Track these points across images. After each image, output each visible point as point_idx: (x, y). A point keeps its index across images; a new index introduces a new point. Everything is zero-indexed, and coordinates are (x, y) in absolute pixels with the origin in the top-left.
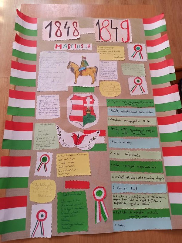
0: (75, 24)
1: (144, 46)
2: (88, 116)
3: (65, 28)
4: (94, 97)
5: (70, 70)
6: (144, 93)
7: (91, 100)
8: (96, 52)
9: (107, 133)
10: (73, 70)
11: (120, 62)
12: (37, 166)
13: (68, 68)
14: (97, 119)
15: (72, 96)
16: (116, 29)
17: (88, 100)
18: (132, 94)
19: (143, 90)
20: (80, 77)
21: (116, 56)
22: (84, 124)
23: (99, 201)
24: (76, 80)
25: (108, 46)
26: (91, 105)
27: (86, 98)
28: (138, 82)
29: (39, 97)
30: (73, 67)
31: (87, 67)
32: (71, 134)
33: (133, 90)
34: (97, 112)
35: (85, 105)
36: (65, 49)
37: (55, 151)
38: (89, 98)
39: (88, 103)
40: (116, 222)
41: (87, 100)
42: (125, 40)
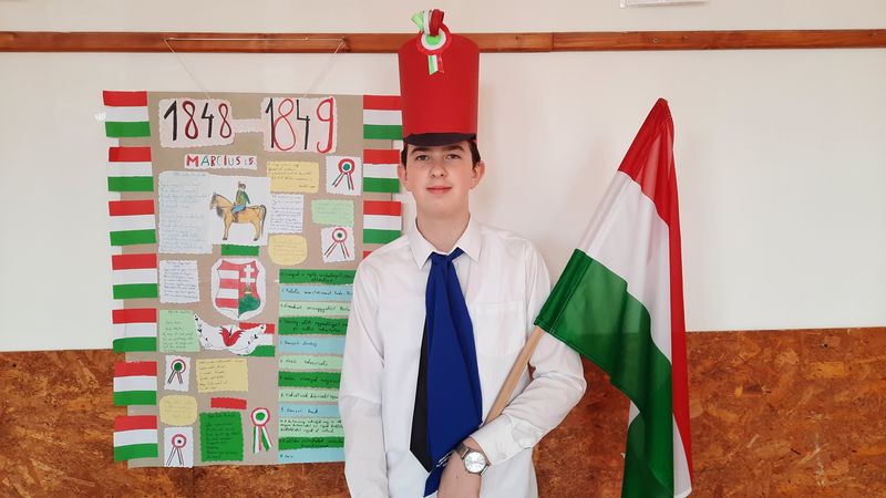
0: (223, 108)
1: (358, 161)
3: (203, 117)
4: (258, 264)
5: (215, 210)
6: (348, 259)
7: (253, 270)
8: (265, 175)
9: (276, 328)
10: (220, 212)
11: (309, 198)
12: (168, 377)
13: (212, 208)
14: (262, 304)
15: (220, 262)
16: (307, 120)
17: (249, 270)
18: (326, 259)
19: (346, 253)
21: (302, 183)
22: (241, 312)
23: (260, 426)
24: (226, 232)
25: (288, 163)
26: (253, 280)
27: (245, 266)
28: (339, 237)
29: (162, 264)
30: (221, 205)
31: (248, 205)
32: (219, 329)
33: (329, 251)
34: (262, 292)
35: (242, 280)
36: (205, 166)
37: (194, 356)
38: (249, 266)
39: (248, 275)
40: (282, 452)
41: (245, 270)
42: (324, 147)
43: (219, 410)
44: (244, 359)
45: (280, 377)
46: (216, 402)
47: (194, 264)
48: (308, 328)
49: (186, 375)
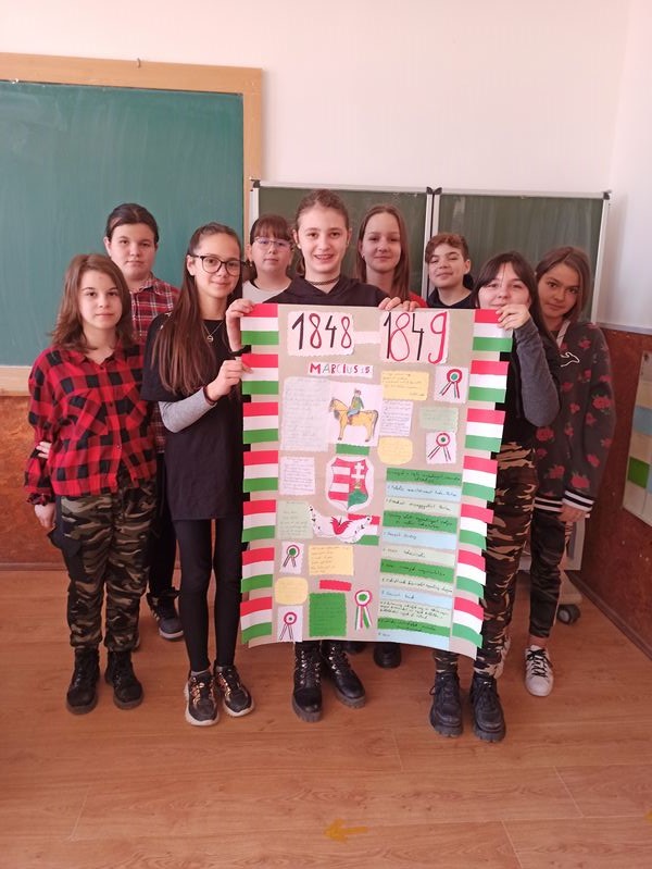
0: (346, 321)
1: (466, 371)
2: (357, 494)
3: (327, 328)
4: (368, 463)
6: (449, 462)
7: (363, 468)
8: (379, 383)
9: (381, 521)
10: (337, 414)
11: (417, 405)
12: (283, 560)
13: (330, 411)
14: (370, 498)
15: (334, 460)
16: (422, 332)
17: (359, 467)
18: (429, 461)
19: (448, 456)
20: (348, 426)
21: (413, 391)
22: (350, 505)
23: (363, 606)
24: (341, 433)
25: (401, 372)
26: (362, 477)
27: (356, 463)
28: (443, 441)
29: (283, 460)
30: (338, 408)
31: (362, 409)
33: (433, 454)
34: (370, 487)
35: (353, 476)
36: (327, 373)
37: (306, 542)
38: (359, 464)
39: (359, 472)
40: (380, 630)
41: (356, 467)
42: (434, 358)
43: (327, 591)
44: (351, 547)
45: (382, 564)
46: (325, 584)
47: (311, 461)
48: (409, 523)
49: (299, 560)
